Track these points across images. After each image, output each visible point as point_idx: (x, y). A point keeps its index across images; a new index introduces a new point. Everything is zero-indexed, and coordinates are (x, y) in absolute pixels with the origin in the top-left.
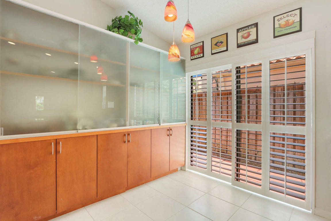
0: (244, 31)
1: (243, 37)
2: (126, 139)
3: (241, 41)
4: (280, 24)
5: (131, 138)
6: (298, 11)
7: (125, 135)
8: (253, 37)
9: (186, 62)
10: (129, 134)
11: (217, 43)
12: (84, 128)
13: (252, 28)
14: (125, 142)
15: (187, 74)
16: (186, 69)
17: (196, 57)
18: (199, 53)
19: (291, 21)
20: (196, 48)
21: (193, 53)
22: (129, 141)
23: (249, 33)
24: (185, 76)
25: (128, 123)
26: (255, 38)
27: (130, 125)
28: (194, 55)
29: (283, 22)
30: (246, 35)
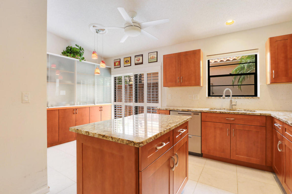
0: (137, 57)
1: (137, 60)
2: (75, 112)
3: (137, 62)
4: (150, 57)
5: (77, 111)
6: (156, 53)
7: (74, 110)
8: (141, 61)
9: (112, 69)
10: (76, 110)
11: (126, 61)
12: (52, 106)
13: (140, 57)
14: (74, 114)
15: (112, 76)
16: (112, 73)
17: (116, 67)
18: (118, 65)
19: (154, 57)
20: (117, 62)
21: (115, 64)
22: (76, 113)
23: (139, 58)
24: (111, 77)
25: (76, 104)
26: (142, 62)
27: (77, 105)
28: (116, 66)
29: (151, 56)
30: (138, 59)
